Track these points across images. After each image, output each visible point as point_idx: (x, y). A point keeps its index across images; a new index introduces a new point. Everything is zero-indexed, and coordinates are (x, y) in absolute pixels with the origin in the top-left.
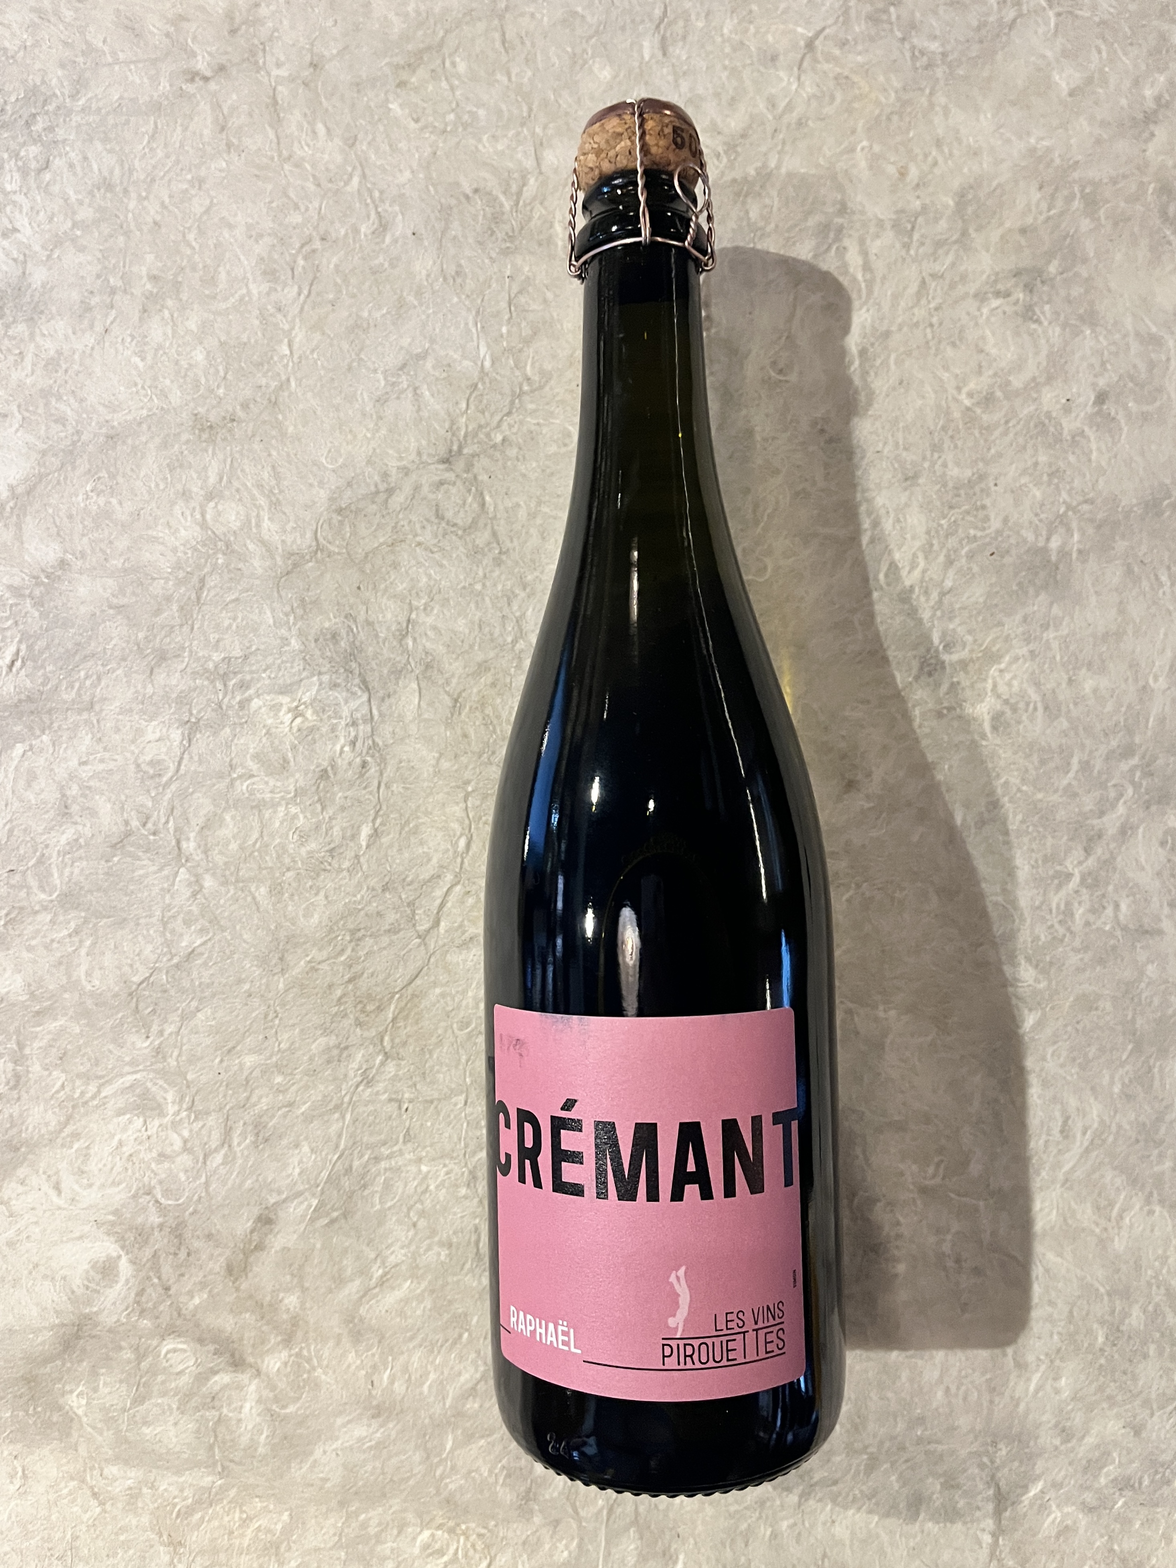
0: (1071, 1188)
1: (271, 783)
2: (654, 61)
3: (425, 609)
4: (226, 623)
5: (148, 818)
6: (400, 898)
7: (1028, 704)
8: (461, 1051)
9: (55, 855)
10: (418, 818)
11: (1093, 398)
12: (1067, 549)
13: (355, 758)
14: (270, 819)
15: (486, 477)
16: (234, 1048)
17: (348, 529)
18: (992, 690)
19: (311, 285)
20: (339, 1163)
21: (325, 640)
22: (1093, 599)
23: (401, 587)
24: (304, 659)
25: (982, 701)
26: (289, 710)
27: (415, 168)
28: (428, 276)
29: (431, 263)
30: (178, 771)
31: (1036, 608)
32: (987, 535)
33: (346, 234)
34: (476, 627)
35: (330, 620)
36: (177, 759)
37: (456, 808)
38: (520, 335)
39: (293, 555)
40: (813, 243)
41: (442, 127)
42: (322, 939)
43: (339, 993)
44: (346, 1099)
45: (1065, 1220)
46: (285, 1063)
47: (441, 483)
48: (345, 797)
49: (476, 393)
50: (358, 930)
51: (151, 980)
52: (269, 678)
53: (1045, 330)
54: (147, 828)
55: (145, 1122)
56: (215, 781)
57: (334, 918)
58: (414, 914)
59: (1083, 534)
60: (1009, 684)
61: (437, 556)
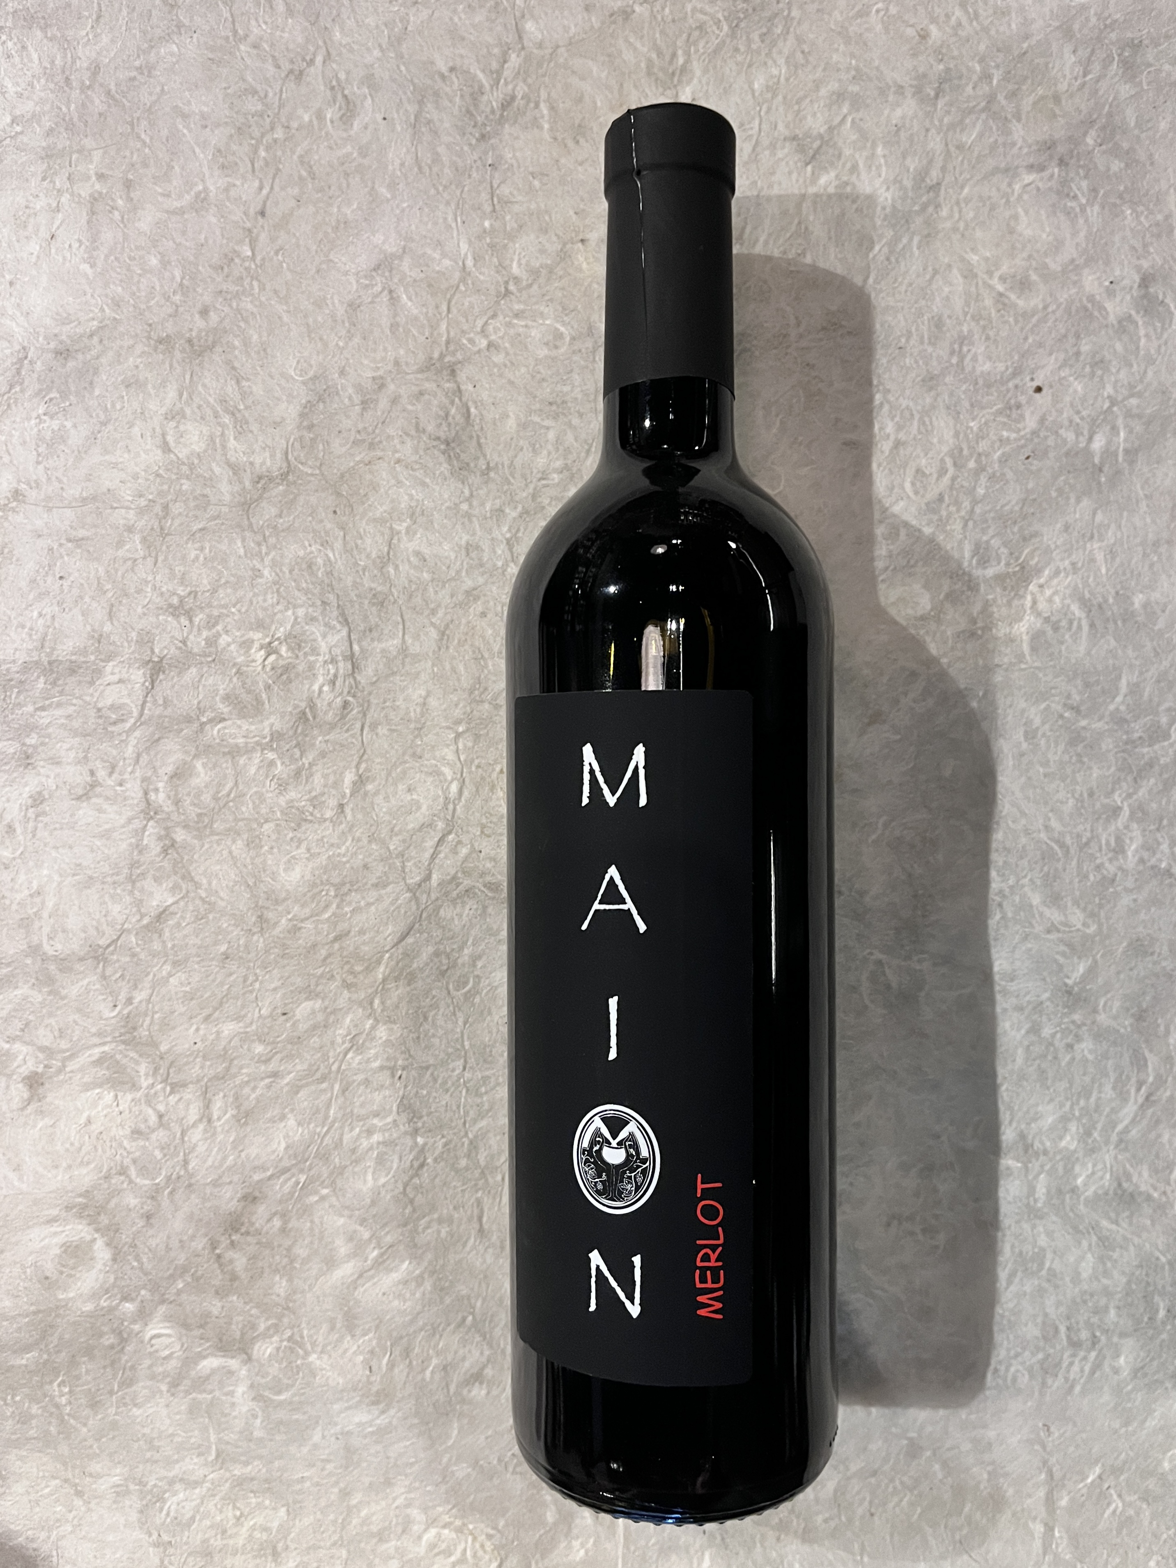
0: (1126, 1149)
1: (245, 727)
3: (408, 532)
4: (194, 554)
5: (113, 768)
6: (388, 848)
7: (1071, 622)
8: (459, 1014)
10: (405, 762)
11: (1138, 280)
12: (1113, 448)
13: (335, 698)
14: (245, 765)
15: (470, 387)
16: (210, 1016)
17: (321, 447)
18: (1032, 608)
19: (274, 178)
20: (328, 1136)
21: (301, 570)
22: (1143, 504)
23: (380, 510)
24: (278, 591)
25: (1021, 620)
26: (261, 648)
27: (384, 46)
28: (402, 165)
29: (404, 150)
30: (141, 715)
31: (1077, 516)
32: (1020, 438)
33: (311, 121)
34: (463, 552)
35: (305, 547)
36: (140, 703)
37: (447, 751)
38: (505, 231)
39: (260, 478)
40: (826, 114)
42: (305, 895)
43: (324, 952)
44: (334, 1068)
45: (1120, 1185)
46: (266, 1030)
47: (421, 393)
48: (327, 741)
49: (457, 296)
50: (344, 884)
51: (119, 943)
52: (239, 611)
53: (1083, 209)
54: (113, 778)
55: (116, 1096)
56: (183, 726)
57: (317, 872)
58: (403, 867)
59: (1131, 432)
60: (1050, 600)
61: (419, 474)
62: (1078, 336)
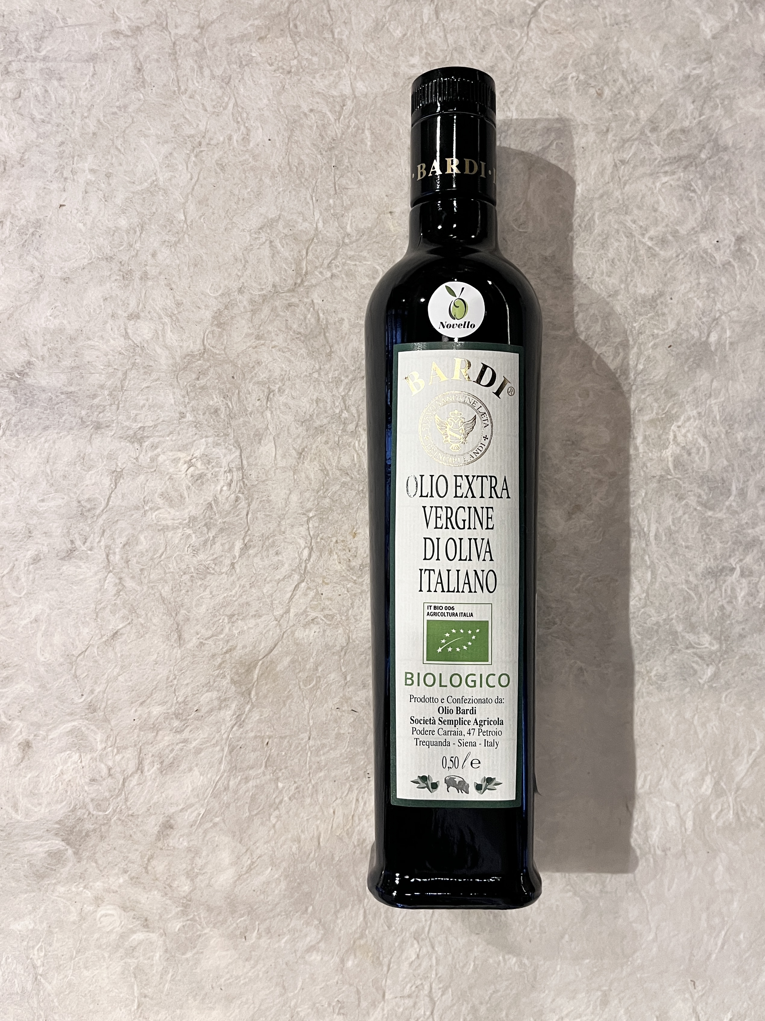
1: (173, 513)
2: (430, 22)
3: (279, 391)
4: (142, 402)
5: (86, 539)
6: (262, 592)
7: (698, 450)
8: (306, 702)
9: (22, 566)
10: (275, 536)
11: (734, 240)
12: (722, 342)
13: (231, 494)
14: (172, 537)
15: (320, 301)
16: (144, 701)
17: (225, 337)
18: (674, 440)
19: (199, 174)
20: (220, 782)
21: (210, 413)
22: (742, 376)
23: (262, 377)
24: (195, 426)
25: (667, 448)
26: (185, 462)
27: (270, 98)
28: (280, 166)
29: (281, 158)
30: (107, 504)
31: (701, 383)
32: (665, 334)
33: (224, 141)
34: (315, 404)
35: (213, 399)
36: (107, 497)
37: (301, 528)
38: (342, 206)
39: (186, 355)
40: (540, 140)
41: (288, 69)
42: (209, 622)
43: (219, 660)
44: (225, 736)
46: (181, 712)
47: (290, 305)
48: (224, 523)
49: (313, 245)
50: (234, 615)
51: (86, 654)
52: (172, 440)
53: (699, 197)
54: (86, 545)
55: (81, 756)
56: (133, 512)
57: (217, 608)
58: (272, 604)
59: (734, 331)
60: (685, 436)
61: (288, 355)
62: (698, 273)
